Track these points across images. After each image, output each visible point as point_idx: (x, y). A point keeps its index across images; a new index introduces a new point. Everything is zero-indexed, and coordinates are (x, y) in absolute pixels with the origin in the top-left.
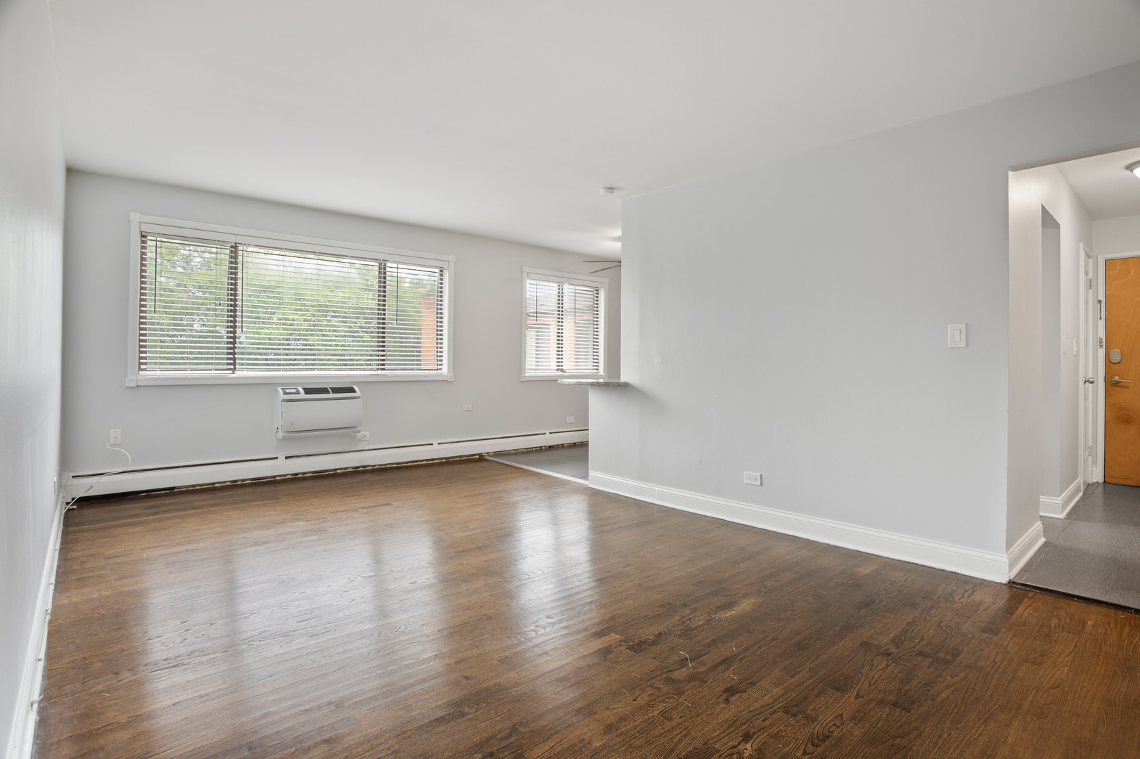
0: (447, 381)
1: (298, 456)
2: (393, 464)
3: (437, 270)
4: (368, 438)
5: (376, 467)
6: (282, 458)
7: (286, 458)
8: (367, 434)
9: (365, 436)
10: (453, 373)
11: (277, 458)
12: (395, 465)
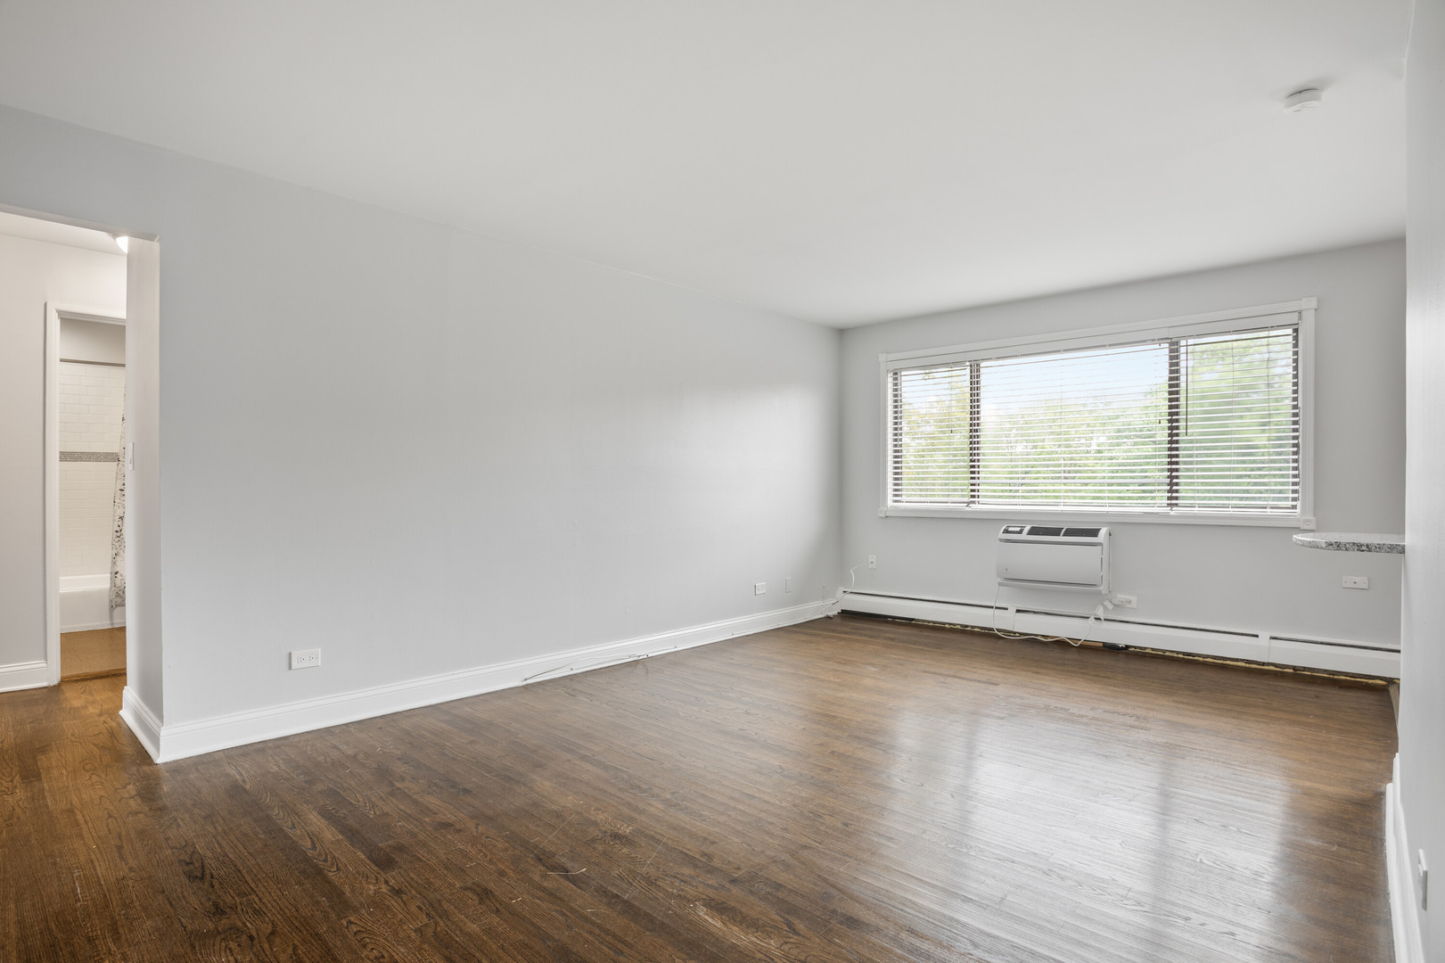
0: (1299, 528)
1: (1035, 612)
2: (1178, 653)
3: (1290, 331)
4: (1134, 605)
5: (1147, 651)
6: (1012, 610)
7: (1018, 611)
8: (1134, 599)
9: (1129, 602)
10: (1315, 516)
11: (1007, 609)
12: (1181, 656)
